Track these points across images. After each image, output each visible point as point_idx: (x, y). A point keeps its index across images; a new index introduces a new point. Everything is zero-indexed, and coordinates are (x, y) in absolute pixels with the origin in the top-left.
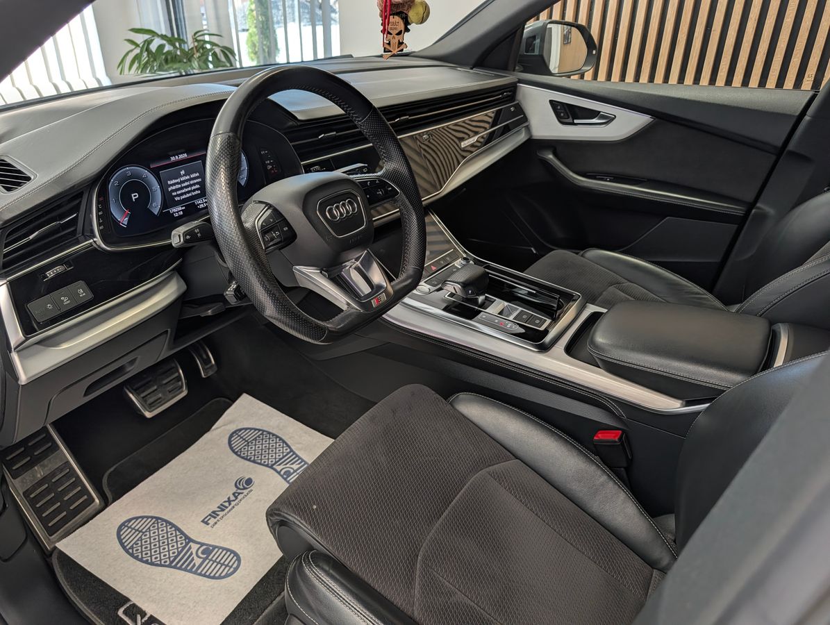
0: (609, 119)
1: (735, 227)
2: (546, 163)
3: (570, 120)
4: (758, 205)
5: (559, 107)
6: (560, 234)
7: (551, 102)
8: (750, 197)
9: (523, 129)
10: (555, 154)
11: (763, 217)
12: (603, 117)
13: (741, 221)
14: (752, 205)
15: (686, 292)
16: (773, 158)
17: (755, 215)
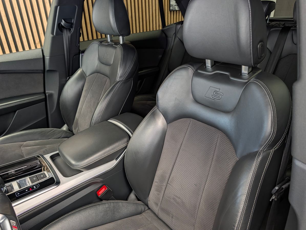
1: (44, 102)
4: (46, 92)
8: (42, 90)
11: (51, 95)
13: (45, 100)
14: (44, 92)
16: (42, 74)
17: (49, 95)
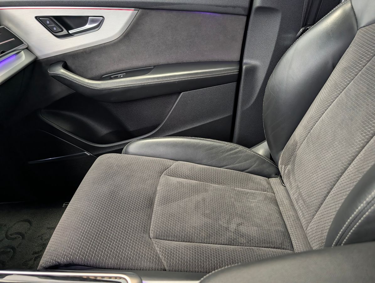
0: (99, 22)
1: (234, 84)
3: (65, 32)
4: (245, 61)
5: (48, 22)
6: (103, 131)
7: (37, 18)
8: (236, 57)
10: (66, 67)
11: (253, 70)
12: (93, 21)
13: (237, 78)
14: (241, 62)
15: (223, 152)
17: (247, 69)
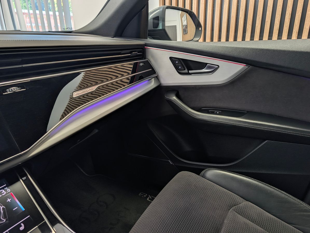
0: (214, 69)
2: (171, 103)
3: (186, 71)
5: (177, 62)
7: (171, 58)
9: (153, 79)
10: (178, 96)
12: (209, 68)
